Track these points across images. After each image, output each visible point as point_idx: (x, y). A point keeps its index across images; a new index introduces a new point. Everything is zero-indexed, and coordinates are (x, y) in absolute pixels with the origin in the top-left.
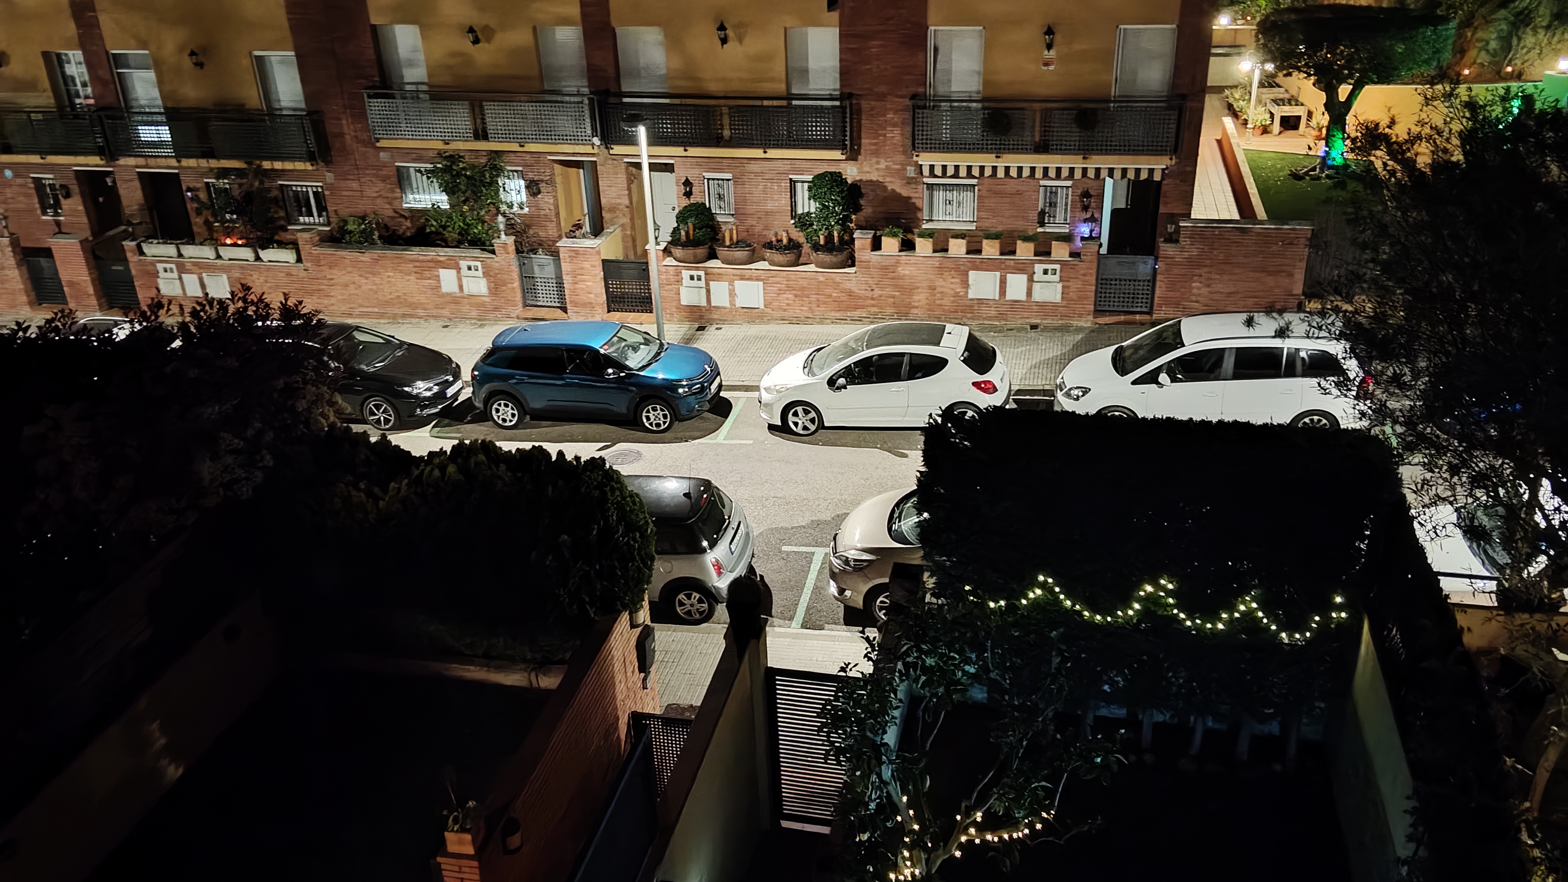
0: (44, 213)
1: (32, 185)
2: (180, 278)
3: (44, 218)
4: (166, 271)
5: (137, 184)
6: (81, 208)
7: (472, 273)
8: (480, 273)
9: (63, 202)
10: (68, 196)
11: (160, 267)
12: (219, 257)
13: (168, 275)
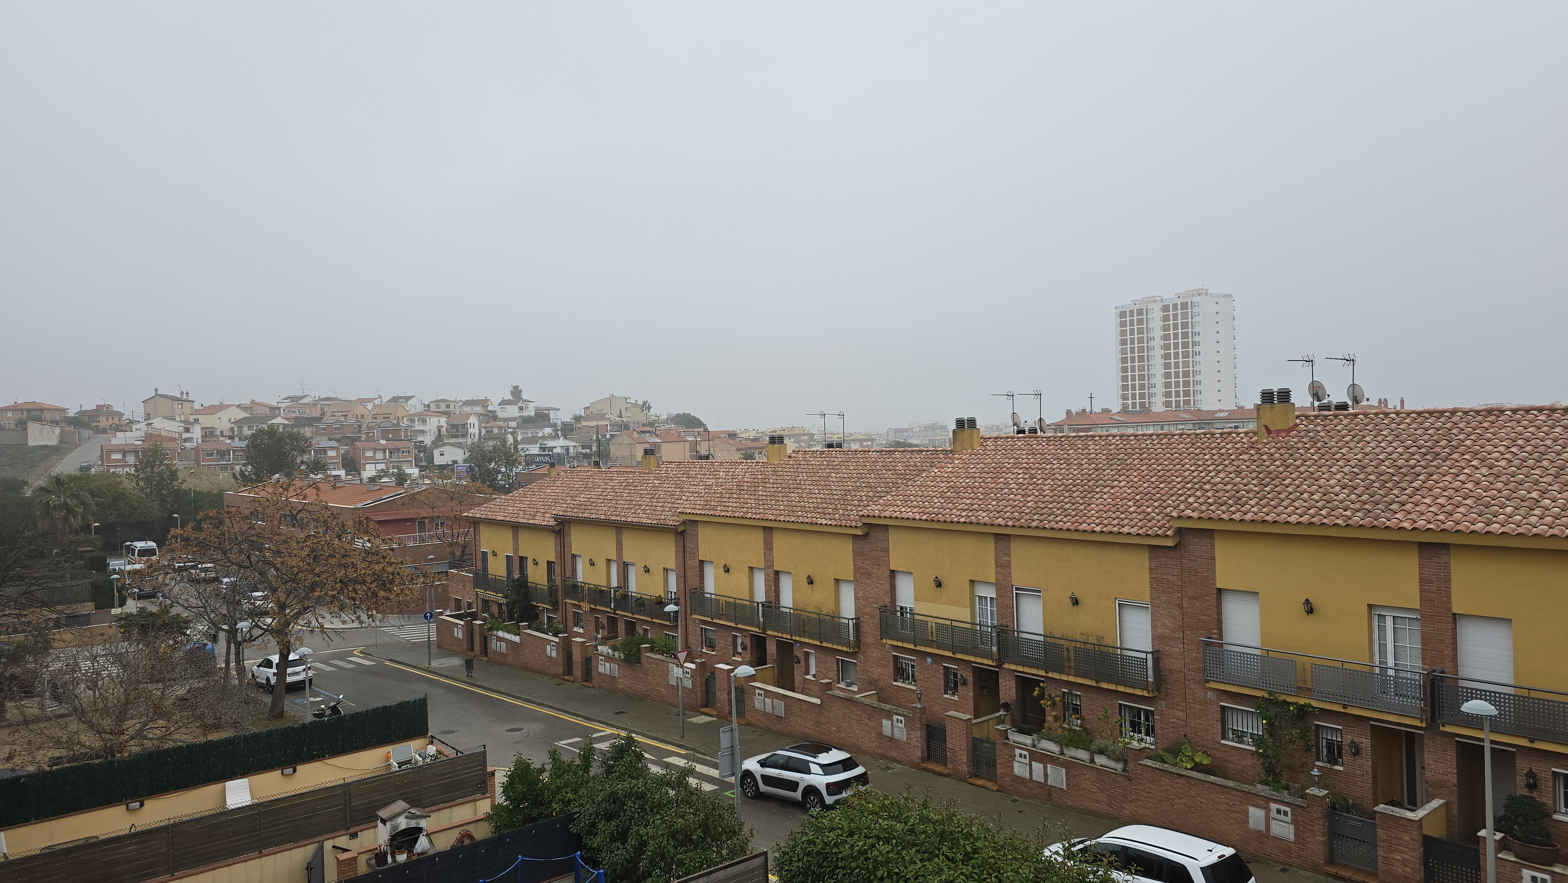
0: (946, 693)
1: (942, 672)
2: (1030, 765)
3: (945, 696)
4: (1021, 755)
5: (1013, 684)
6: (971, 694)
7: (1282, 817)
8: (1289, 819)
9: (960, 687)
10: (965, 683)
11: (1018, 751)
12: (1062, 753)
13: (1022, 760)
